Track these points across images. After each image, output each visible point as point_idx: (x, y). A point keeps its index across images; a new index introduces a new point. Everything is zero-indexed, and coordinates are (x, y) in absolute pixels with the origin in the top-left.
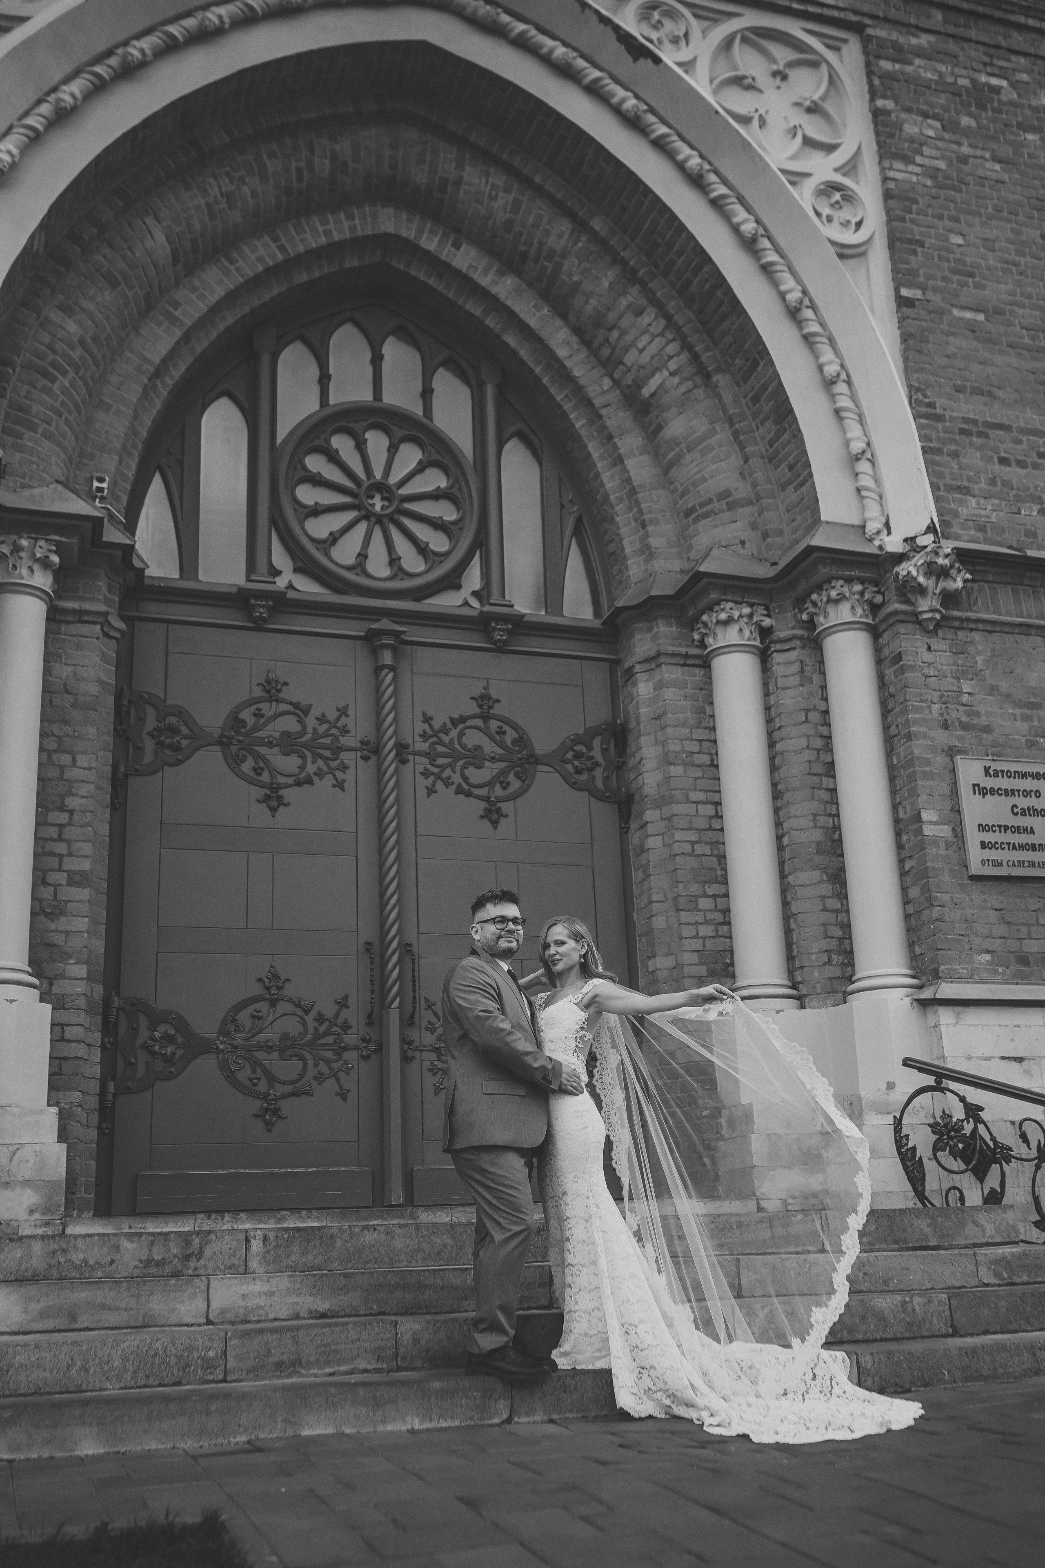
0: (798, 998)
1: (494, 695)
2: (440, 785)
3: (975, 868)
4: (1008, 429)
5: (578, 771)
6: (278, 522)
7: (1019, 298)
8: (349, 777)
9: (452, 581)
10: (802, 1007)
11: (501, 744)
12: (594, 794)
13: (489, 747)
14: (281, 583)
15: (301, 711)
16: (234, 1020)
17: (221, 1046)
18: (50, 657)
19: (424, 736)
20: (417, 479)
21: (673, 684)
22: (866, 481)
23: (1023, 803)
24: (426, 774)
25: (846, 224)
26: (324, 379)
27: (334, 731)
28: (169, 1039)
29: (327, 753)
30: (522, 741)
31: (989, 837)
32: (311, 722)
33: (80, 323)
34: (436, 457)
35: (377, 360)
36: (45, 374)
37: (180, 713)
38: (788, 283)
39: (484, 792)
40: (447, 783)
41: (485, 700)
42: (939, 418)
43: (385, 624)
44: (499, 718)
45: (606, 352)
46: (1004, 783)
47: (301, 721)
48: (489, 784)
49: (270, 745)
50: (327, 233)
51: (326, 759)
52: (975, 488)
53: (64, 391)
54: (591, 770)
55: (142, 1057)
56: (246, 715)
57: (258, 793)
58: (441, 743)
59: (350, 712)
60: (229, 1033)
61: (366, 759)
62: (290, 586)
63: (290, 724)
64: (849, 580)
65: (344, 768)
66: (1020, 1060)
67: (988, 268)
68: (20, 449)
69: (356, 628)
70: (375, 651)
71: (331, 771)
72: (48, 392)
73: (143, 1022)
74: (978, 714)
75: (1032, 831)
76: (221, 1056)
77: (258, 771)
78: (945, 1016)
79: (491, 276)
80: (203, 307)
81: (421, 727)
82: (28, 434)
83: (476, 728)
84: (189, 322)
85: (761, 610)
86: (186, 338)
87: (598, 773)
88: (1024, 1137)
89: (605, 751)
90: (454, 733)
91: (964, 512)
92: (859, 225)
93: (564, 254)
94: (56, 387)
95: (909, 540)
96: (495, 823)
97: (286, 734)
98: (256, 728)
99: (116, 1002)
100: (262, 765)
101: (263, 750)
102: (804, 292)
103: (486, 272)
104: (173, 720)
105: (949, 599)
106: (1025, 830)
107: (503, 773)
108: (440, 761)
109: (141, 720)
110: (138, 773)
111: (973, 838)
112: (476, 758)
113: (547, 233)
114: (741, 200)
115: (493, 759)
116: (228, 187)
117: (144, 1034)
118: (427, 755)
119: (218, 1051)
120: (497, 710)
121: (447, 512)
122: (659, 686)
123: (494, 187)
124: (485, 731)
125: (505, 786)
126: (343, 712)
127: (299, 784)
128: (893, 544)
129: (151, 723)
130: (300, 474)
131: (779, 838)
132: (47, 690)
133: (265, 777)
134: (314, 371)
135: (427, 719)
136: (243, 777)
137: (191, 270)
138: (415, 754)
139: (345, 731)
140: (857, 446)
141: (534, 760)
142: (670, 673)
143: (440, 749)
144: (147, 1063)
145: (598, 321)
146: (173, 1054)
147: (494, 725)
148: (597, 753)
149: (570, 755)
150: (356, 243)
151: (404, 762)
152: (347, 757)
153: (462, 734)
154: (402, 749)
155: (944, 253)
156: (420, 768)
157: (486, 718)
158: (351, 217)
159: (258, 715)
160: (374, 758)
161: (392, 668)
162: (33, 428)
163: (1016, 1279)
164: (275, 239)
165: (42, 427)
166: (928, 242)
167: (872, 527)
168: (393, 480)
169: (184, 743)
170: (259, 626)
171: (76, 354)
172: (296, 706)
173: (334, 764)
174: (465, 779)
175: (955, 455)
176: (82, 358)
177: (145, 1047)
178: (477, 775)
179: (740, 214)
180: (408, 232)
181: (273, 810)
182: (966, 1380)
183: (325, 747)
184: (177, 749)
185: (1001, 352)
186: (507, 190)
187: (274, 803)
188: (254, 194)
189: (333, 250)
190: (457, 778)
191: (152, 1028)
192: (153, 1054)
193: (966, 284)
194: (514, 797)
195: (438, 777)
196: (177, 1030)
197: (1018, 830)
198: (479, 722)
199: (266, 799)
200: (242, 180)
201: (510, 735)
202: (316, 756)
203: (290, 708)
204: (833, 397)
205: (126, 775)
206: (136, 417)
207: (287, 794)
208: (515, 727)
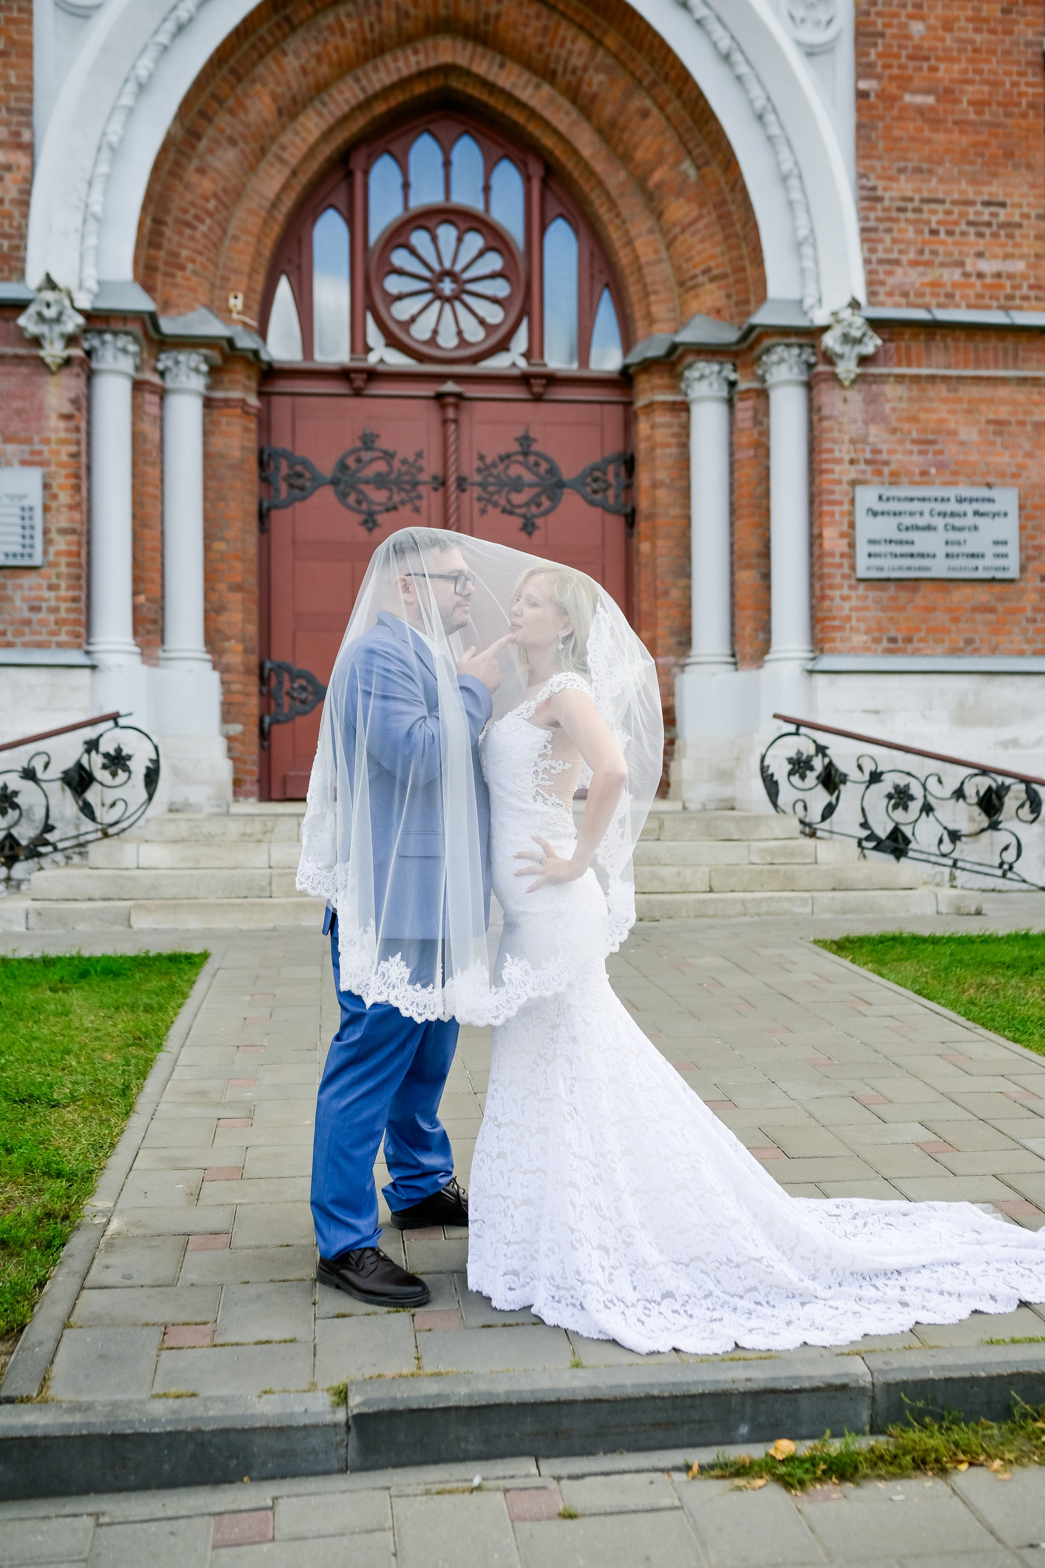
0: (735, 664)
1: (532, 434)
3: (861, 573)
4: (942, 202)
5: (595, 492)
6: (371, 306)
7: (970, 75)
8: (423, 504)
9: (503, 346)
10: (737, 670)
11: (536, 474)
12: (605, 508)
13: (528, 477)
14: (373, 359)
15: (389, 456)
18: (207, 434)
19: (479, 471)
20: (480, 262)
21: (663, 425)
22: (808, 264)
23: (907, 521)
24: (480, 499)
25: (817, 23)
26: (406, 186)
27: (413, 470)
28: (304, 689)
29: (408, 487)
30: (552, 470)
31: (875, 549)
32: (396, 464)
33: (213, 181)
34: (493, 243)
35: (447, 164)
36: (189, 225)
37: (304, 462)
38: (756, 91)
39: (522, 511)
40: (495, 505)
41: (525, 442)
42: (880, 199)
43: (450, 387)
44: (537, 454)
45: (621, 149)
46: (894, 506)
47: (389, 464)
48: (527, 504)
49: (367, 482)
50: (398, 70)
51: (407, 491)
52: (904, 259)
53: (205, 235)
54: (605, 490)
55: (286, 701)
56: (351, 462)
57: (360, 518)
58: (491, 475)
59: (425, 454)
61: (436, 489)
62: (382, 361)
63: (381, 466)
64: (788, 346)
65: (420, 497)
66: (877, 712)
67: (945, 50)
68: (175, 286)
69: (429, 390)
70: (443, 407)
71: (411, 500)
72: (192, 238)
73: (286, 677)
74: (880, 452)
75: (913, 543)
77: (359, 502)
78: (821, 681)
79: (530, 90)
80: (304, 148)
81: (477, 463)
82: (179, 274)
83: (518, 462)
84: (294, 162)
85: (729, 367)
86: (294, 173)
87: (611, 493)
88: (860, 767)
89: (617, 475)
90: (501, 467)
91: (891, 281)
92: (829, 22)
93: (585, 68)
94: (198, 235)
95: (834, 314)
96: (530, 534)
97: (379, 475)
98: (358, 470)
99: (268, 665)
100: (361, 497)
101: (362, 487)
102: (769, 99)
103: (525, 87)
104: (299, 468)
105: (863, 360)
106: (907, 542)
107: (538, 495)
108: (491, 489)
109: (277, 469)
110: (276, 507)
111: (862, 549)
112: (517, 485)
113: (570, 53)
114: (719, 19)
115: (530, 486)
116: (316, 48)
117: (287, 686)
118: (480, 485)
120: (535, 447)
121: (501, 288)
122: (653, 427)
123: (528, 17)
124: (525, 465)
125: (539, 505)
126: (419, 455)
127: (388, 510)
128: (820, 318)
129: (284, 470)
130: (387, 268)
131: (732, 545)
132: (208, 456)
133: (364, 507)
134: (398, 180)
135: (481, 458)
136: (348, 507)
137: (293, 116)
138: (473, 484)
139: (421, 470)
140: (803, 232)
141: (561, 485)
142: (662, 418)
143: (491, 480)
144: (290, 704)
145: (613, 124)
146: (306, 698)
147: (532, 459)
148: (611, 478)
149: (589, 480)
150: (422, 75)
151: (463, 490)
152: (423, 490)
153: (507, 467)
154: (462, 483)
155: (903, 42)
156: (475, 495)
157: (525, 454)
158: (416, 52)
159: (358, 460)
160: (441, 490)
161: (455, 421)
162: (182, 268)
163: (775, 861)
164: (357, 80)
165: (190, 266)
166: (889, 32)
167: (809, 302)
168: (458, 268)
169: (308, 484)
170: (358, 393)
171: (211, 205)
172: (386, 453)
173: (413, 495)
174: (509, 502)
175: (889, 230)
176: (217, 209)
177: (288, 694)
178: (518, 498)
179: (718, 32)
180: (462, 60)
181: (370, 530)
182: (697, 916)
183: (407, 483)
184: (302, 488)
185: (947, 131)
186: (538, 17)
187: (370, 525)
188: (337, 49)
189: (404, 83)
190: (502, 502)
191: (292, 681)
192: (293, 698)
193: (920, 69)
194: (545, 513)
195: (489, 501)
197: (901, 542)
198: (520, 458)
199: (365, 522)
200: (326, 41)
201: (544, 466)
202: (401, 489)
203: (381, 454)
204: (787, 189)
205: (269, 509)
206: (259, 241)
207: (380, 518)
208: (547, 459)
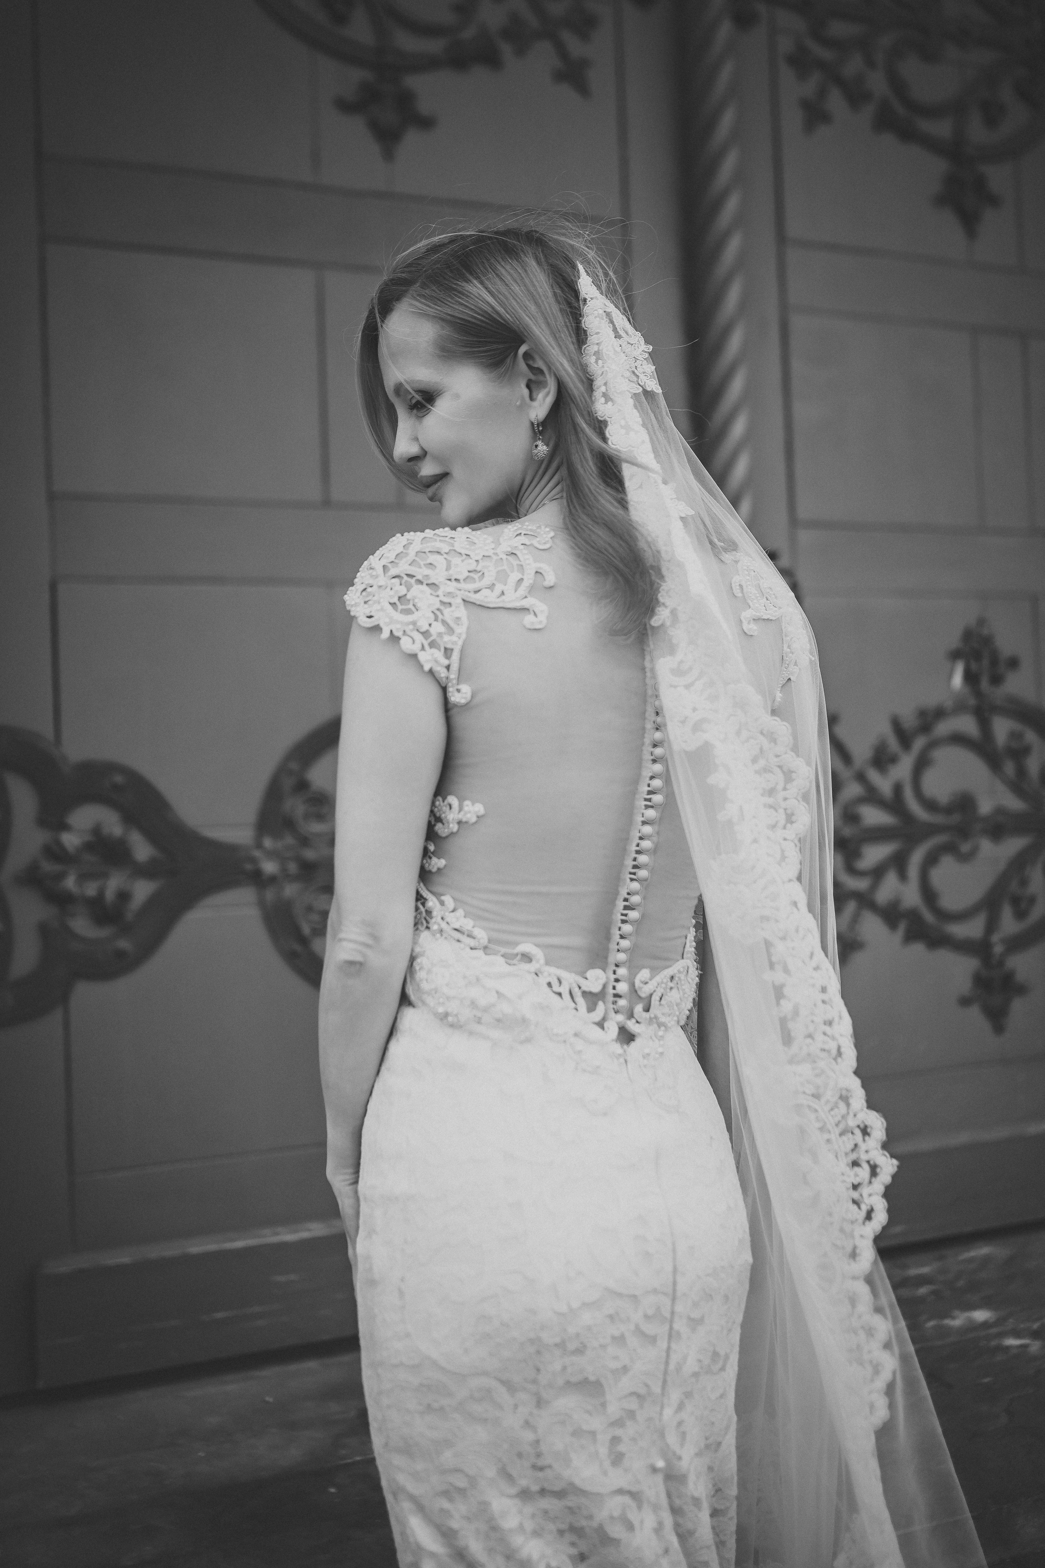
2: (836, 102)
8: (598, 52)
16: (302, 786)
17: (269, 867)
24: (801, 62)
28: (107, 851)
40: (856, 94)
48: (956, 108)
55: (28, 913)
57: (339, 78)
60: (289, 824)
65: (584, 22)
71: (550, 29)
73: (25, 801)
76: (270, 895)
77: (336, 7)
96: (972, 221)
117: (27, 841)
119: (257, 879)
127: (458, 60)
133: (359, 27)
144: (44, 930)
146: (124, 896)
151: (746, 21)
156: (785, 45)
177: (34, 879)
178: (927, 82)
181: (387, 138)
187: (388, 117)
190: (878, 85)
191: (53, 818)
192: (61, 899)
194: (1014, 150)
196: (129, 819)
199: (365, 100)
207: (425, 90)
